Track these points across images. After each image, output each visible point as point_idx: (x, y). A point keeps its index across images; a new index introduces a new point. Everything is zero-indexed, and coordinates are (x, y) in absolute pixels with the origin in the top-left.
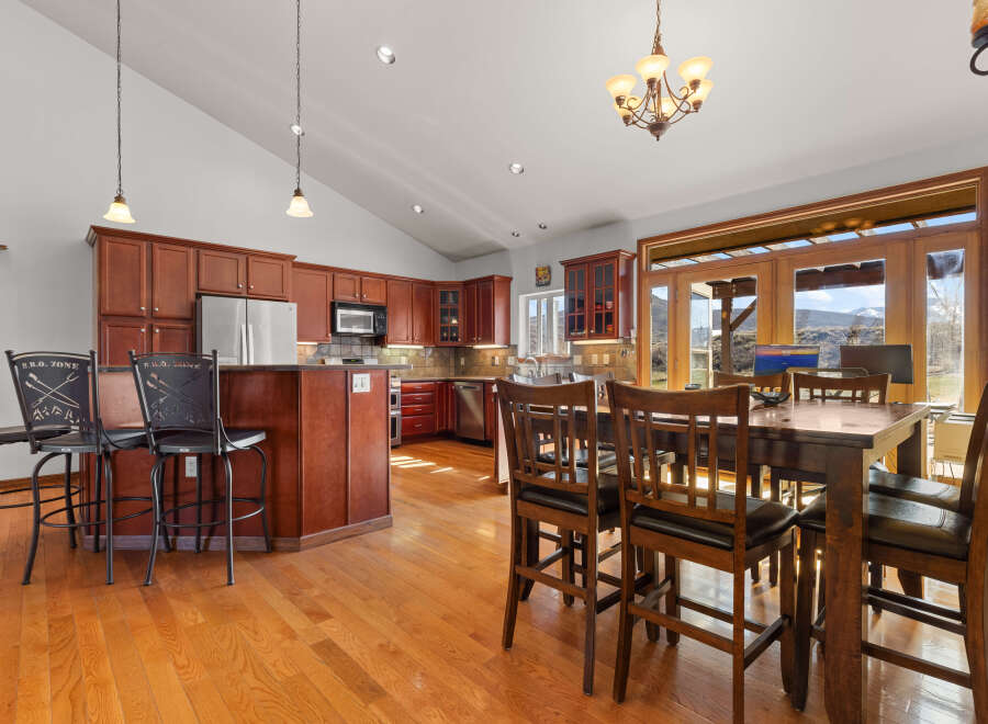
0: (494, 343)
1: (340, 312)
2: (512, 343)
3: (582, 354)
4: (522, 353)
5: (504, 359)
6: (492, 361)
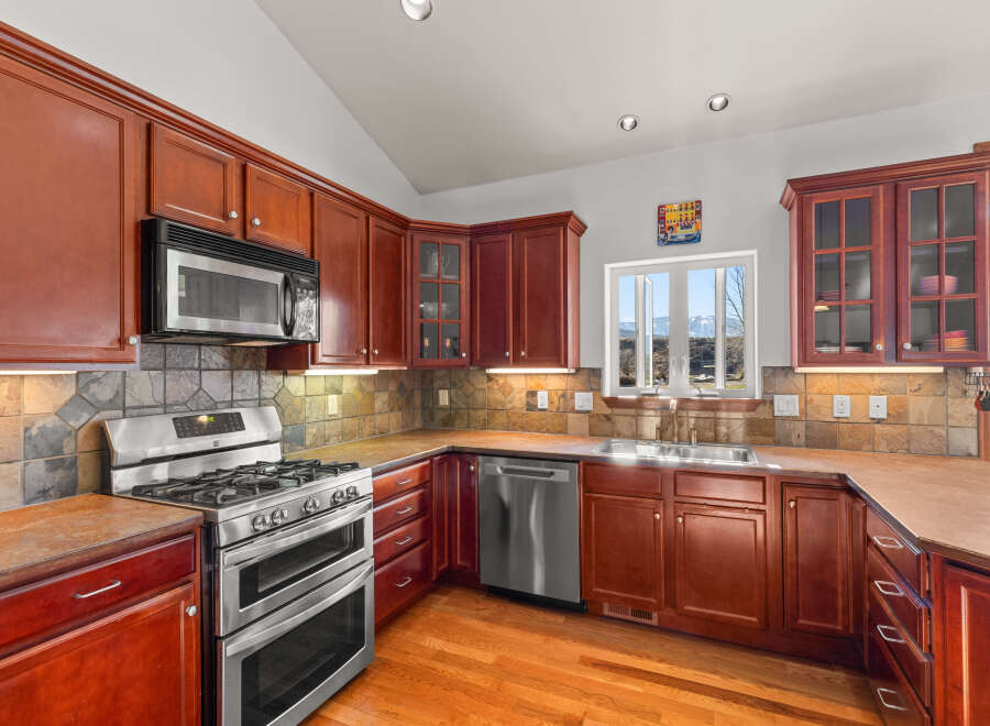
0: (566, 366)
1: (177, 259)
2: (584, 366)
3: (799, 394)
4: (610, 386)
5: (564, 396)
6: (529, 400)
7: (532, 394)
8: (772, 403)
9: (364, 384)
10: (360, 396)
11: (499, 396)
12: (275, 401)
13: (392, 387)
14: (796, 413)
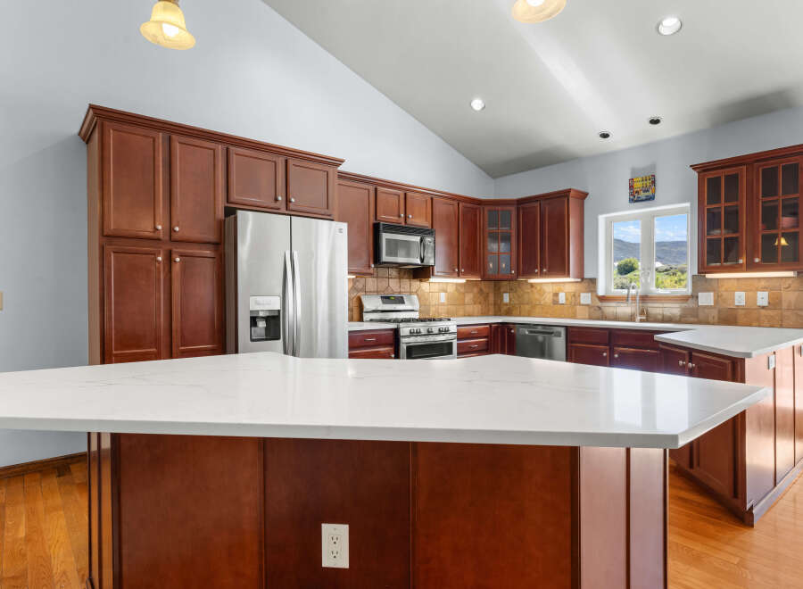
0: (568, 275)
1: (385, 236)
2: (585, 277)
3: (714, 291)
4: (602, 289)
5: (574, 295)
6: (554, 298)
7: (556, 295)
8: (697, 297)
9: (459, 288)
10: (456, 293)
11: (537, 296)
12: (416, 293)
13: (475, 290)
14: (712, 304)
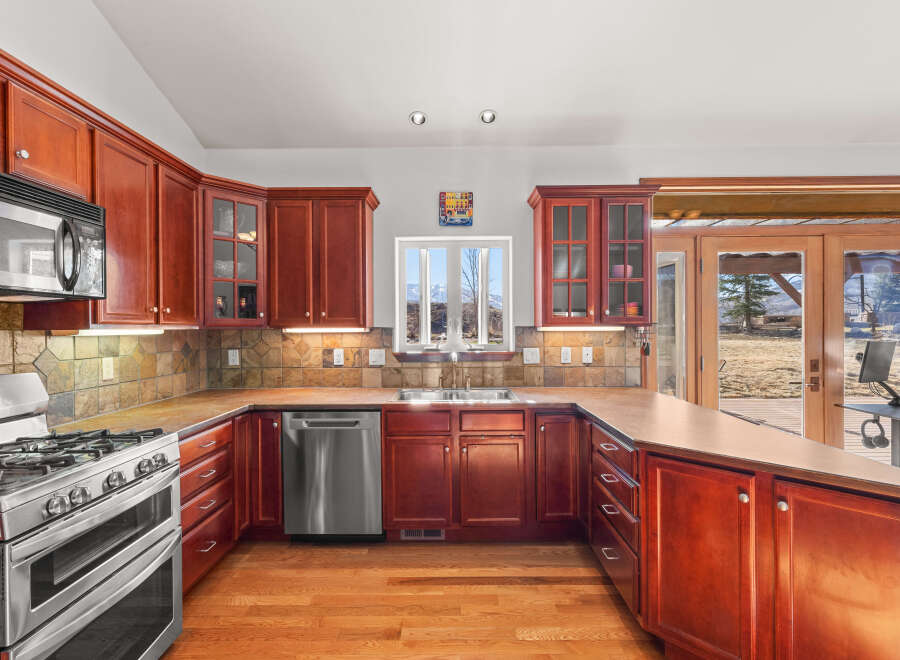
0: (364, 326)
2: (375, 325)
3: (539, 347)
4: (400, 343)
5: (359, 353)
6: (326, 357)
7: (329, 352)
8: (522, 354)
9: (144, 345)
10: (139, 358)
11: (294, 355)
12: (34, 366)
13: (176, 347)
14: (538, 361)
